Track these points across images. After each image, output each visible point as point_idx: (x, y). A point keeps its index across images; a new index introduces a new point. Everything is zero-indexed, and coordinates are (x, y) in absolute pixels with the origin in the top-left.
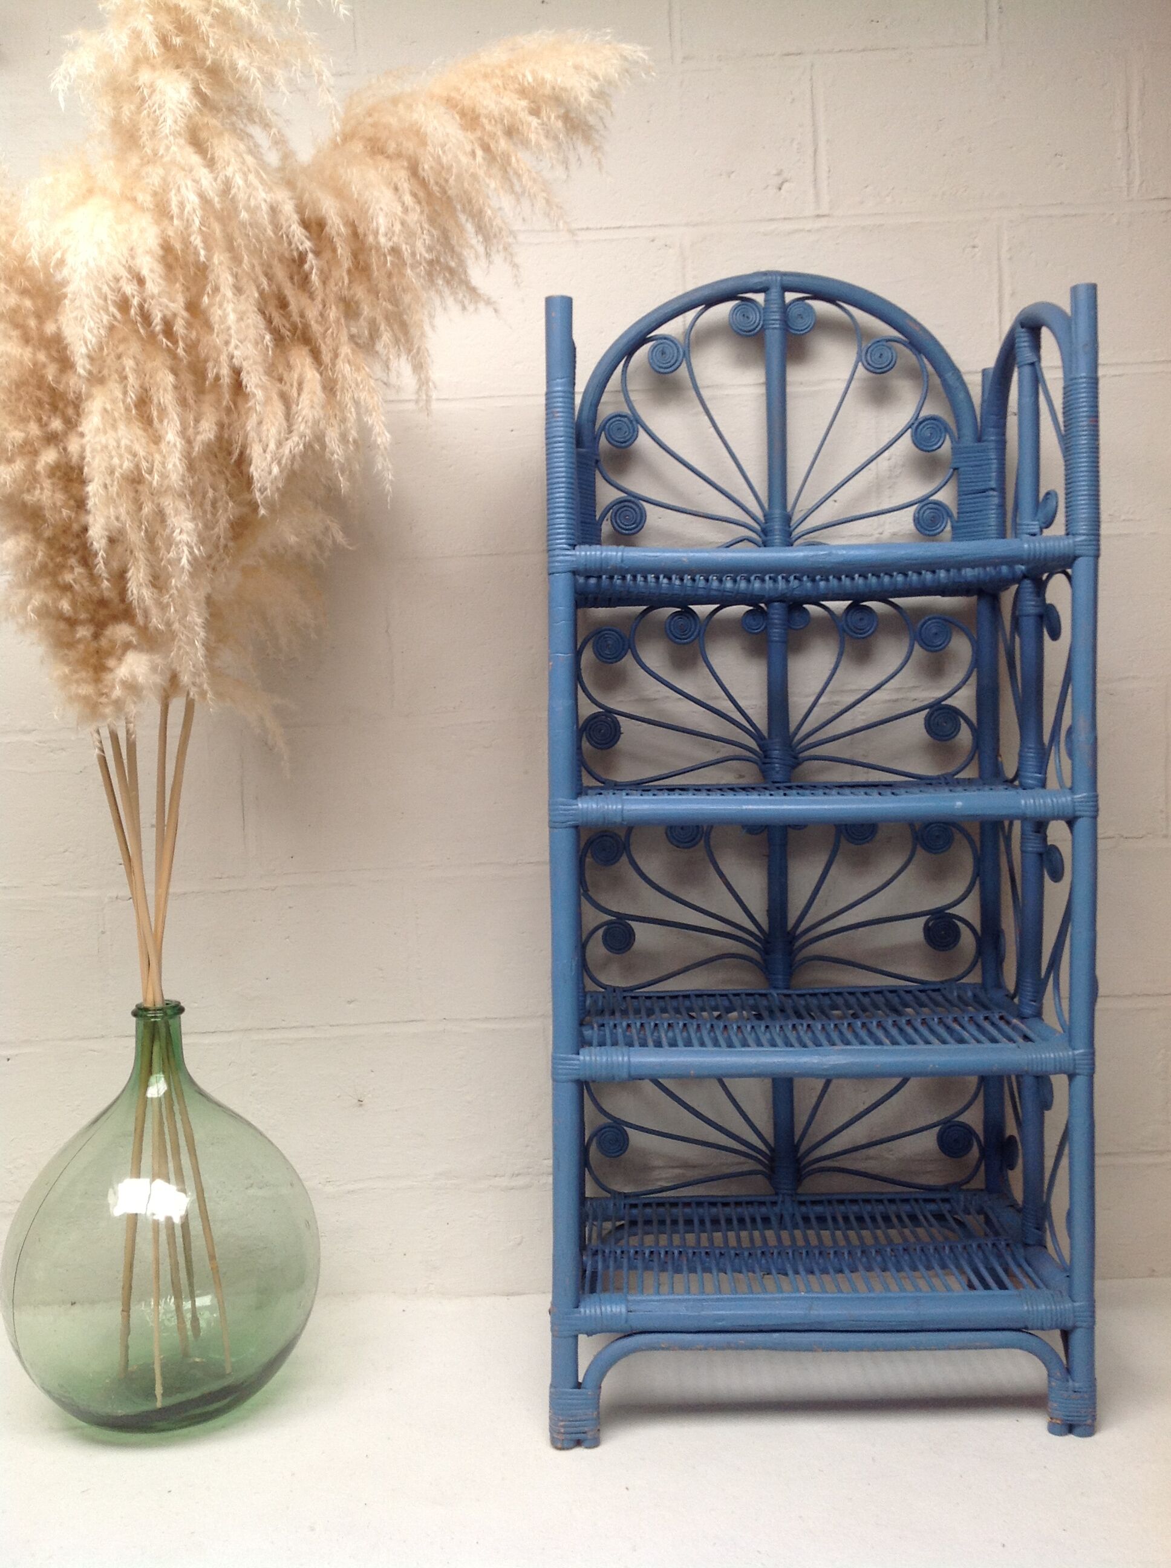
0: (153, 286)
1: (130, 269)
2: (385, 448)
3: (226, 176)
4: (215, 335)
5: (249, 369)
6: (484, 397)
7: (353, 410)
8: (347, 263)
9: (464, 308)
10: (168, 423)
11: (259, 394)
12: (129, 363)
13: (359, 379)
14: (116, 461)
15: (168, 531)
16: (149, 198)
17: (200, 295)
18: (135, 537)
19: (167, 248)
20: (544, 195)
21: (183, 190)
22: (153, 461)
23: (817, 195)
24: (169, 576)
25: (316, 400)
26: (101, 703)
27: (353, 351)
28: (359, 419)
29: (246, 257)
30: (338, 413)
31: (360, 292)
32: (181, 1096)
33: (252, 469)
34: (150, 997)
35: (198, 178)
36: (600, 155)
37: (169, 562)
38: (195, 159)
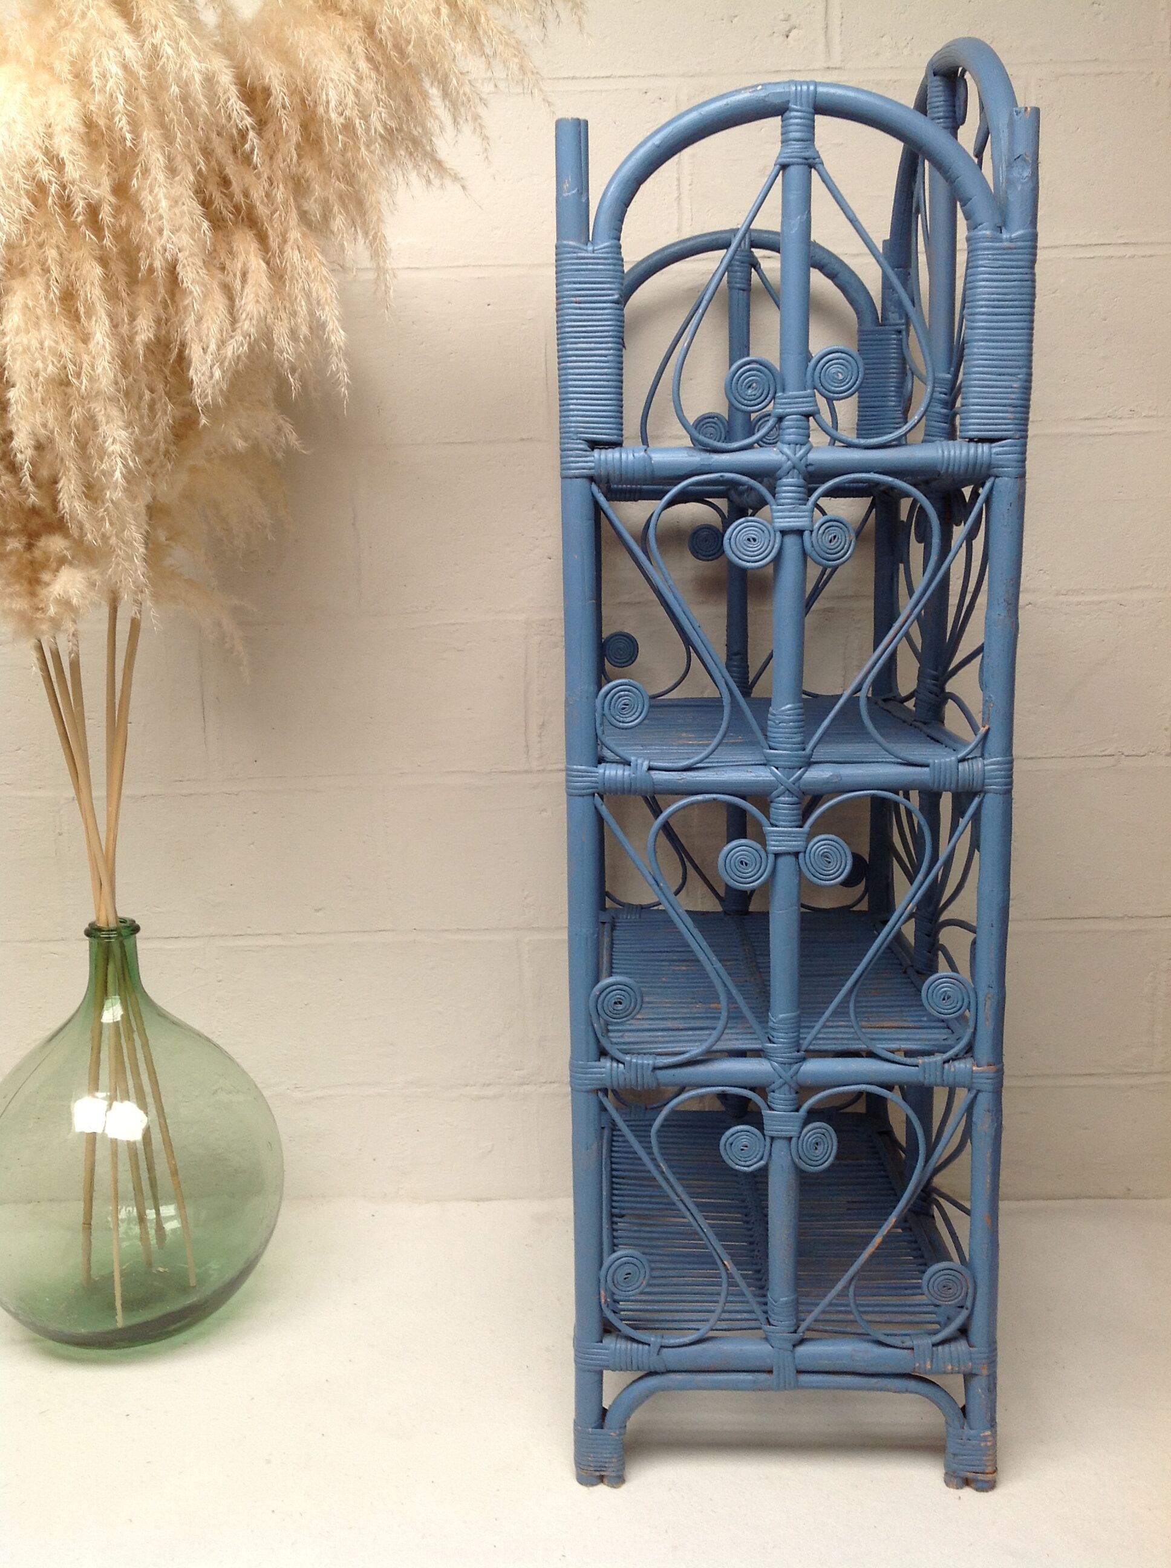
0: (72, 172)
1: (47, 152)
2: (340, 348)
3: (153, 44)
4: (146, 223)
5: (185, 261)
6: (458, 267)
7: (303, 303)
8: (295, 137)
9: (429, 182)
10: (96, 321)
11: (196, 290)
12: (52, 254)
13: (310, 268)
14: (39, 364)
15: (100, 440)
16: (67, 67)
17: (129, 176)
18: (66, 445)
19: (89, 124)
20: (516, 60)
21: (105, 59)
22: (81, 363)
23: (828, 45)
24: (102, 490)
25: (261, 294)
26: (37, 619)
27: (304, 235)
28: (311, 313)
29: (179, 134)
30: (288, 305)
31: (310, 169)
32: (139, 1016)
33: (192, 372)
34: (103, 919)
35: (120, 47)
36: (580, 13)
37: (103, 473)
38: (118, 24)
